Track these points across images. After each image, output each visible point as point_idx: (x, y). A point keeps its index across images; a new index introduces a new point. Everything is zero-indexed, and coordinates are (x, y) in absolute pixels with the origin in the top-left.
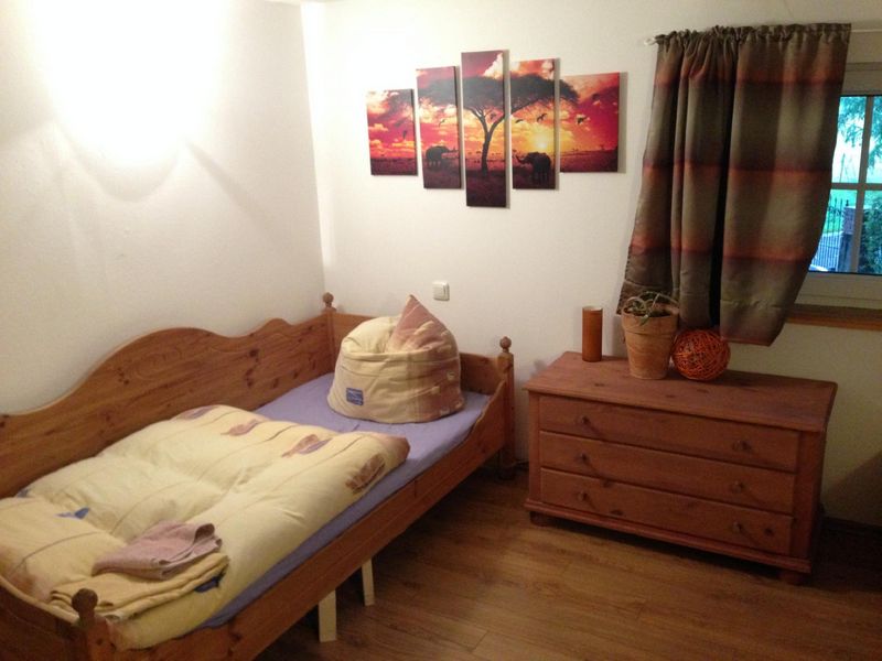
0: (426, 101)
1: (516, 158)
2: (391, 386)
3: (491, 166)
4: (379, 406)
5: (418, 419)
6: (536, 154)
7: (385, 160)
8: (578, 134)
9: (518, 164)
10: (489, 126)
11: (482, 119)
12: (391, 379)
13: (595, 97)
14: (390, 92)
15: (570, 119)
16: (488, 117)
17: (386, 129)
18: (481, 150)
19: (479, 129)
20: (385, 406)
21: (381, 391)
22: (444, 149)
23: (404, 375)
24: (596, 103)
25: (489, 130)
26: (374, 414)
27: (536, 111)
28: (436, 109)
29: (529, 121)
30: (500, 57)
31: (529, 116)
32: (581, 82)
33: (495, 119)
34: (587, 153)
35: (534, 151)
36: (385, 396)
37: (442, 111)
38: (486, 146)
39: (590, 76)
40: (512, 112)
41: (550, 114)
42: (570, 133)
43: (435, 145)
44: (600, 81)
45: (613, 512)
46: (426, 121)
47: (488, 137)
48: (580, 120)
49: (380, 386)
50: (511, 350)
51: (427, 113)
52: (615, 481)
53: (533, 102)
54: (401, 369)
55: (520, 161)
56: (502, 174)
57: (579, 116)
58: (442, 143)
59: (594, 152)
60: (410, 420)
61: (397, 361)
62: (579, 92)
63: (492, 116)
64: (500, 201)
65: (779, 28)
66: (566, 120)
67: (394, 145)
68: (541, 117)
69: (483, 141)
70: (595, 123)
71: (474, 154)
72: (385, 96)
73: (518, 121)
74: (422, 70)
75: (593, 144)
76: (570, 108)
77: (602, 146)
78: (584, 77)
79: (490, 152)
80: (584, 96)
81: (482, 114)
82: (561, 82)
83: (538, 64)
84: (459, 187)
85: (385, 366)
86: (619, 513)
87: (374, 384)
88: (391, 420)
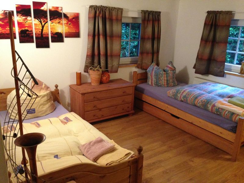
0: (20, 15)
1: (52, 33)
2: (43, 104)
3: (44, 36)
4: (41, 112)
5: (51, 112)
6: (58, 32)
7: (3, 34)
8: (69, 27)
9: (53, 35)
10: (43, 24)
11: (41, 22)
12: (44, 102)
13: (73, 18)
14: (5, 11)
15: (67, 23)
16: (42, 21)
17: (3, 23)
18: (41, 31)
19: (39, 24)
20: (43, 111)
21: (41, 106)
22: (27, 30)
23: (46, 100)
24: (74, 20)
25: (43, 25)
26: (39, 114)
27: (58, 20)
28: (24, 17)
29: (56, 23)
30: (46, 4)
31: (55, 22)
32: (69, 14)
33: (45, 22)
34: (72, 33)
35: (57, 32)
36: (42, 108)
37: (26, 18)
38: (42, 30)
39: (71, 13)
40: (50, 20)
41: (61, 22)
42: (67, 27)
43: (23, 29)
44: (74, 15)
45: (102, 116)
46: (20, 21)
47: (43, 27)
48: (70, 24)
49: (40, 105)
50: (58, 88)
51: (20, 18)
52: (101, 109)
53: (56, 18)
54: (45, 98)
55: (53, 34)
56: (48, 38)
57: (69, 23)
58: (26, 28)
59: (74, 33)
60: (50, 113)
61: (44, 96)
62: (69, 17)
63: (44, 21)
64: (47, 46)
65: (112, 8)
66: (66, 24)
67: (6, 29)
68: (59, 22)
69: (41, 28)
70: (73, 25)
71: (38, 32)
72: (3, 12)
73: (52, 23)
74: (18, 5)
75: (73, 31)
76: (67, 21)
77: (76, 31)
78: (70, 13)
79: (44, 32)
80: (70, 18)
81: (41, 20)
82: (64, 13)
83: (57, 8)
84: (33, 42)
85: (41, 99)
86: (103, 116)
87: (39, 105)
88: (44, 115)
